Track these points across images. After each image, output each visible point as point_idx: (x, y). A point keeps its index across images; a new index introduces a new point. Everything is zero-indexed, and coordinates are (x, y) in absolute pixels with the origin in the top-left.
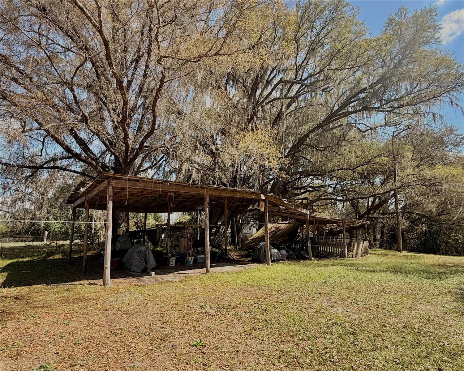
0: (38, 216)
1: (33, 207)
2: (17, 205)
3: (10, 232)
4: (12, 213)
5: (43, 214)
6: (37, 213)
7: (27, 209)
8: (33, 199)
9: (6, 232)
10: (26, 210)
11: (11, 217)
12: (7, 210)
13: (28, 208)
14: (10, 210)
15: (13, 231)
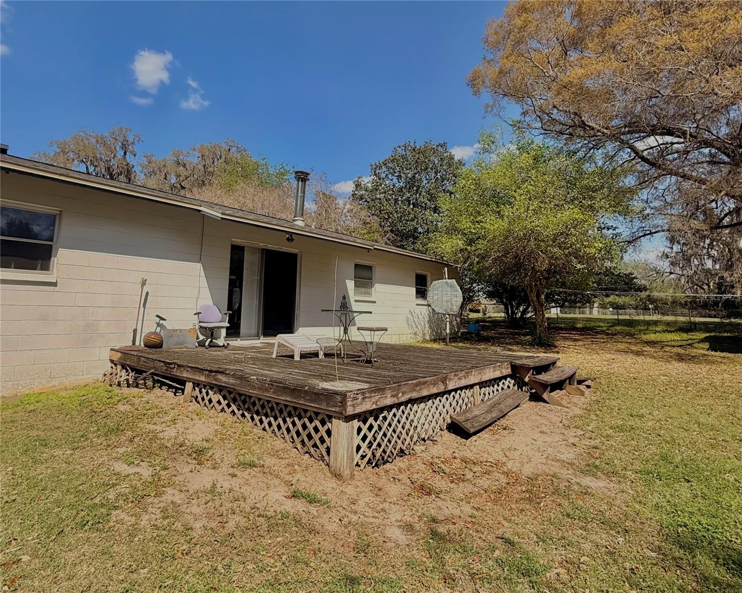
0: (728, 279)
1: (717, 267)
2: (693, 265)
3: (691, 303)
4: (688, 276)
5: (735, 275)
6: (726, 274)
7: (709, 269)
8: (716, 254)
9: (686, 302)
10: (708, 271)
11: (688, 282)
12: (680, 273)
13: (711, 267)
14: (685, 272)
15: (695, 302)
